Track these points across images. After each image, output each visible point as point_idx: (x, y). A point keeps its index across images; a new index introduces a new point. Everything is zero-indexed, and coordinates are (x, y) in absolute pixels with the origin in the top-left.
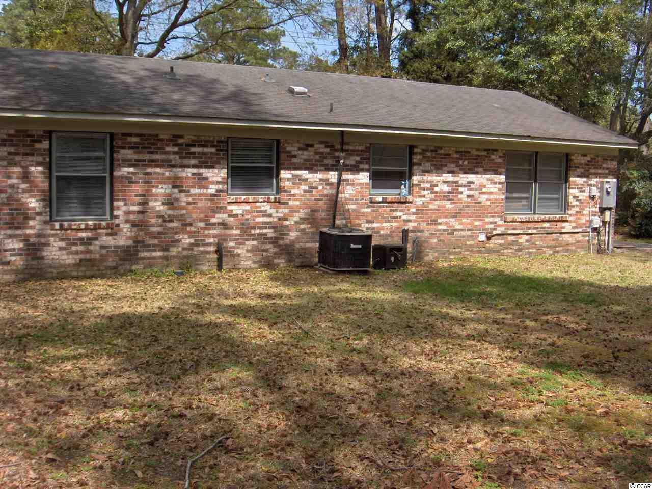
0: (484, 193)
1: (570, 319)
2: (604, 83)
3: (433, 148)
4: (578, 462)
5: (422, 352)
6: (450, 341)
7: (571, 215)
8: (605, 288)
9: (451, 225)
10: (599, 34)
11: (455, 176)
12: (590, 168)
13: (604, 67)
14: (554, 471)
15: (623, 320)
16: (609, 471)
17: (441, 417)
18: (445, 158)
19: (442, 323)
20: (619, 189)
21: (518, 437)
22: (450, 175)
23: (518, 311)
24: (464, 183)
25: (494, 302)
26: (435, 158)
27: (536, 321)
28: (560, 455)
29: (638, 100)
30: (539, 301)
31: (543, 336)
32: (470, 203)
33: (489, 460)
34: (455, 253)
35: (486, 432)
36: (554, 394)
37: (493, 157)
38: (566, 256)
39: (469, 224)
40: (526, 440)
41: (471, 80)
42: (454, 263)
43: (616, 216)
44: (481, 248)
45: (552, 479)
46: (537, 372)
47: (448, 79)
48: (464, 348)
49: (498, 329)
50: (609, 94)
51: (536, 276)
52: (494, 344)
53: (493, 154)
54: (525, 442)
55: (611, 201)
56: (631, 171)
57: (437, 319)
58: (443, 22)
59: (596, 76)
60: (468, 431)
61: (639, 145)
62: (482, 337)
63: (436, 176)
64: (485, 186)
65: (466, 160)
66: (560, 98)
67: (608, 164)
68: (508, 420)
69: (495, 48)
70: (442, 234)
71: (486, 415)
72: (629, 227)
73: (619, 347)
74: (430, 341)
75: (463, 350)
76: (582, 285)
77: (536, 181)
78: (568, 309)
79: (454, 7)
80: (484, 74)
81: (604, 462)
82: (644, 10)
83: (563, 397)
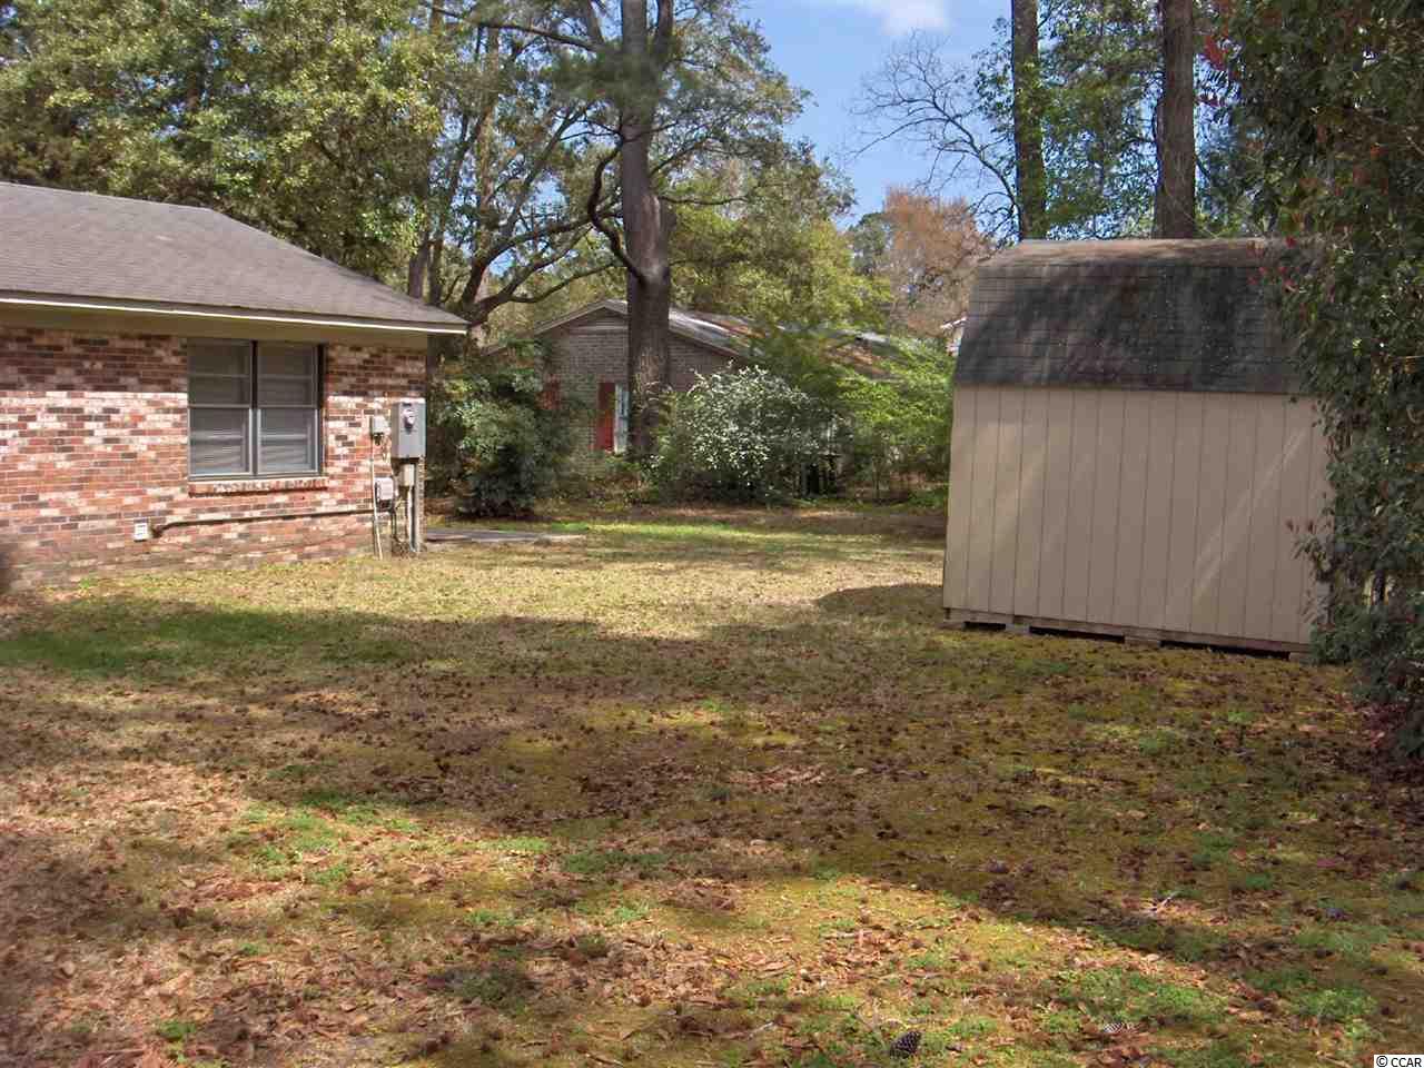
0: (142, 433)
1: (344, 696)
2: (393, 195)
3: (22, 333)
4: (384, 991)
5: (24, 797)
6: (84, 766)
7: (332, 477)
8: (411, 626)
9: (69, 505)
10: (384, 91)
11: (75, 397)
12: (369, 375)
13: (395, 161)
14: (335, 1018)
15: (452, 691)
16: (450, 1001)
17: (81, 936)
18: (52, 356)
19: (62, 728)
20: (430, 419)
21: (255, 958)
22: (65, 393)
23: (232, 688)
24: (97, 411)
25: (178, 674)
26: (28, 355)
27: (271, 705)
28: (347, 983)
29: (464, 234)
30: (272, 664)
31: (288, 737)
32: (111, 455)
33: (197, 1016)
34: (84, 570)
35: (183, 955)
36: (321, 858)
37: (159, 353)
38: (327, 564)
39: (109, 503)
40: (271, 962)
41: (106, 180)
42: (81, 593)
43: (426, 475)
44: (141, 554)
45: (333, 1035)
46: (282, 815)
47: (53, 177)
48: (117, 779)
49: (189, 731)
50: (406, 218)
51: (265, 609)
52: (184, 764)
53: (159, 347)
54: (269, 967)
55: (416, 445)
56: (453, 382)
57: (50, 721)
58: (41, 47)
59: (378, 181)
60: (143, 958)
61: (469, 327)
62: (156, 751)
63: (31, 397)
64: (142, 418)
65: (98, 358)
66: (302, 226)
67: (405, 366)
68: (229, 924)
69: (160, 110)
70: (49, 528)
71: (181, 920)
72: (455, 498)
73: (449, 746)
74: (38, 770)
75: (115, 784)
76: (364, 623)
77: (254, 407)
78: (338, 675)
79: (66, 12)
80: (135, 168)
81: (439, 983)
82: (474, 44)
83: (340, 862)
